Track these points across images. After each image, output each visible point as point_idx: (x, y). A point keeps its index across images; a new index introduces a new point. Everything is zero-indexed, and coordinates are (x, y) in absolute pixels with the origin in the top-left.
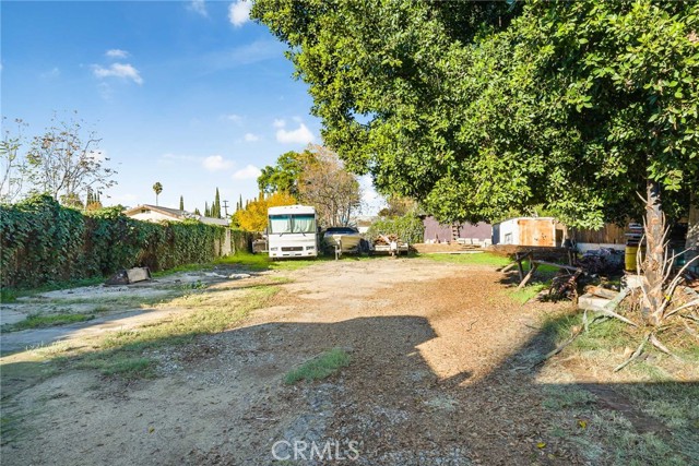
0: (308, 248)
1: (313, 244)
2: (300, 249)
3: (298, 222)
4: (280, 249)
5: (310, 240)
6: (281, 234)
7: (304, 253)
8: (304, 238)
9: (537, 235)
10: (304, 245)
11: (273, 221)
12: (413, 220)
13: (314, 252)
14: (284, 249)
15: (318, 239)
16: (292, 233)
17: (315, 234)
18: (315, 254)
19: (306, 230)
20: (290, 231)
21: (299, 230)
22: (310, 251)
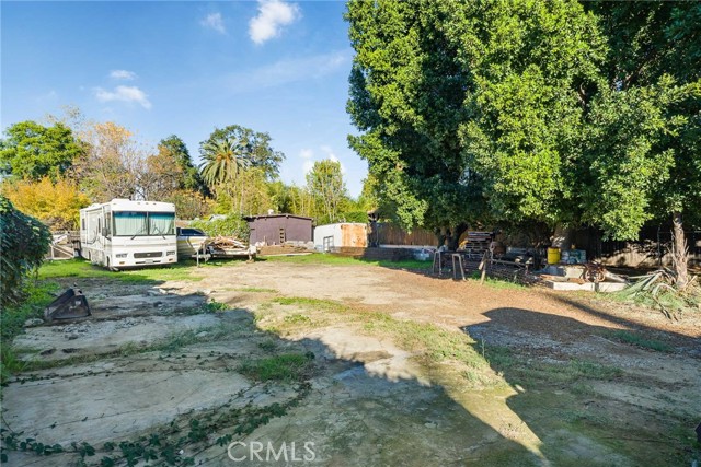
0: (169, 253)
1: (174, 248)
2: (159, 254)
3: (155, 221)
4: (131, 255)
5: (171, 244)
6: (133, 237)
7: (164, 260)
8: (165, 241)
9: (354, 238)
10: (164, 250)
11: (117, 219)
12: (238, 222)
13: (174, 258)
14: (137, 255)
15: (178, 242)
16: (149, 235)
17: (175, 237)
18: (175, 260)
19: (166, 232)
20: (145, 232)
21: (156, 232)
22: (171, 256)
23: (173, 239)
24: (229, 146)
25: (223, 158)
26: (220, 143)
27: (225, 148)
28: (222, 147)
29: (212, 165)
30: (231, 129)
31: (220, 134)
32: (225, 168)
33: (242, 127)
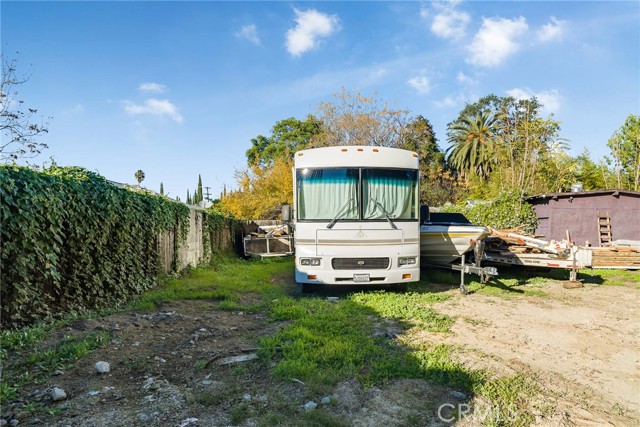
0: (402, 261)
1: (414, 250)
2: (382, 263)
4: (327, 263)
5: (408, 241)
6: (332, 223)
7: (391, 275)
8: (394, 235)
10: (392, 253)
11: (308, 186)
13: (413, 272)
14: (337, 263)
15: (423, 236)
16: (362, 219)
17: (416, 225)
18: (415, 277)
19: (398, 213)
20: (355, 215)
21: (379, 213)
22: (407, 269)
23: (412, 230)
24: (484, 121)
25: (476, 136)
26: (472, 119)
27: (479, 124)
28: (474, 124)
29: (460, 147)
30: (485, 101)
31: (472, 110)
32: (478, 148)
33: (499, 96)
